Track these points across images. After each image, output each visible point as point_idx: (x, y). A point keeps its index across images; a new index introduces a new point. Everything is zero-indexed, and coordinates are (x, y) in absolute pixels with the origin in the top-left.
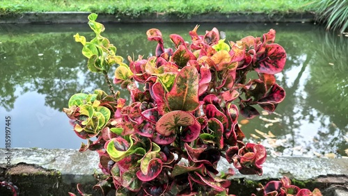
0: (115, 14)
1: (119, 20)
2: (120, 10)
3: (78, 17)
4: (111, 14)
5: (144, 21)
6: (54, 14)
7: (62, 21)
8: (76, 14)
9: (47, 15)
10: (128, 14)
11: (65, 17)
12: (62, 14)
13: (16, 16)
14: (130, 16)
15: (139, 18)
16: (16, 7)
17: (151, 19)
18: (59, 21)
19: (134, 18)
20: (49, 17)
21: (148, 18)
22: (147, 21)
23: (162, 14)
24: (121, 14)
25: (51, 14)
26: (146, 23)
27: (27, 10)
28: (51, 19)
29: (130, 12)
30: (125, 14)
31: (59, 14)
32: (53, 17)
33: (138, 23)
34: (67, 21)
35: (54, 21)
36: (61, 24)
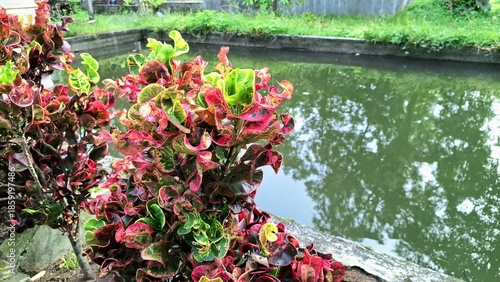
0: (402, 44)
1: (407, 53)
2: (411, 38)
3: (345, 44)
4: (395, 44)
5: (446, 58)
6: (313, 39)
7: (322, 49)
8: (343, 41)
9: (305, 39)
10: (424, 46)
11: (326, 44)
12: (324, 40)
13: (268, 38)
14: (426, 49)
15: (441, 53)
16: (270, 27)
17: (461, 55)
18: (317, 49)
19: (432, 52)
20: (307, 42)
21: (455, 54)
22: (452, 58)
23: (489, 49)
24: (411, 45)
25: (309, 39)
26: (450, 61)
27: (281, 32)
28: (308, 45)
29: (426, 42)
30: (418, 45)
31: (320, 40)
32: (311, 42)
33: (436, 60)
34: (329, 50)
35: (311, 49)
36: (319, 52)
